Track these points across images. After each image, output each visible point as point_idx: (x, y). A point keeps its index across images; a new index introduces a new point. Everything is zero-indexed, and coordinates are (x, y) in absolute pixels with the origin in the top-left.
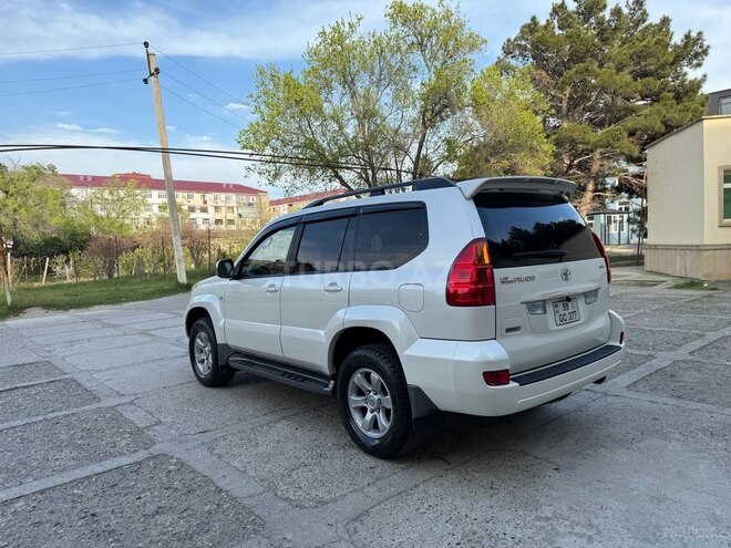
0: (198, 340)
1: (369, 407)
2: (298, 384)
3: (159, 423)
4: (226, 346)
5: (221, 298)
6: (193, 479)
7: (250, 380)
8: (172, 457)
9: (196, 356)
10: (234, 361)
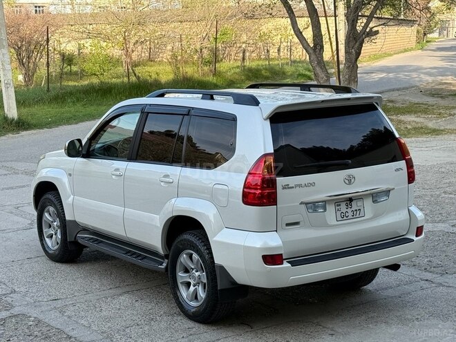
0: (46, 215)
1: (192, 282)
2: (138, 262)
3: (14, 292)
4: (74, 222)
5: (70, 175)
6: (49, 330)
7: (98, 258)
8: (30, 317)
9: (44, 230)
10: (83, 237)
